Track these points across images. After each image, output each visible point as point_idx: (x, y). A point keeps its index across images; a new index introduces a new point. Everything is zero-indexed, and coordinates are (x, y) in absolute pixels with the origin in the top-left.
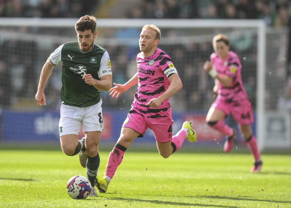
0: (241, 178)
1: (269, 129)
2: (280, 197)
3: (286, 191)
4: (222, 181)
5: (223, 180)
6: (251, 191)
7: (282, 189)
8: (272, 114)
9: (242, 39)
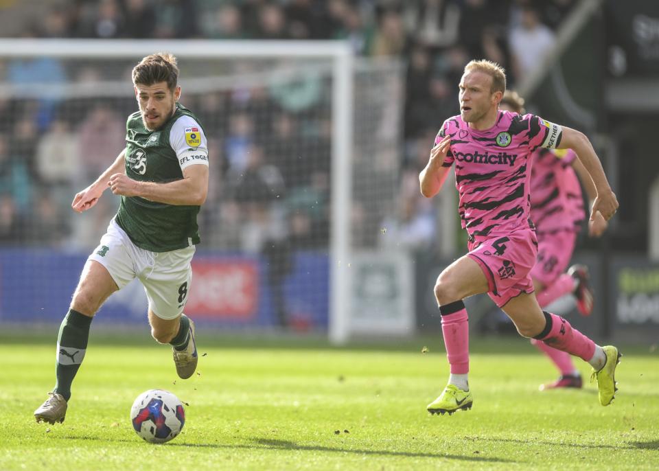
0: (296, 404)
1: (360, 293)
2: (387, 447)
3: (399, 434)
4: (255, 411)
5: (254, 408)
6: (321, 434)
7: (391, 430)
8: (368, 257)
9: (297, 84)
